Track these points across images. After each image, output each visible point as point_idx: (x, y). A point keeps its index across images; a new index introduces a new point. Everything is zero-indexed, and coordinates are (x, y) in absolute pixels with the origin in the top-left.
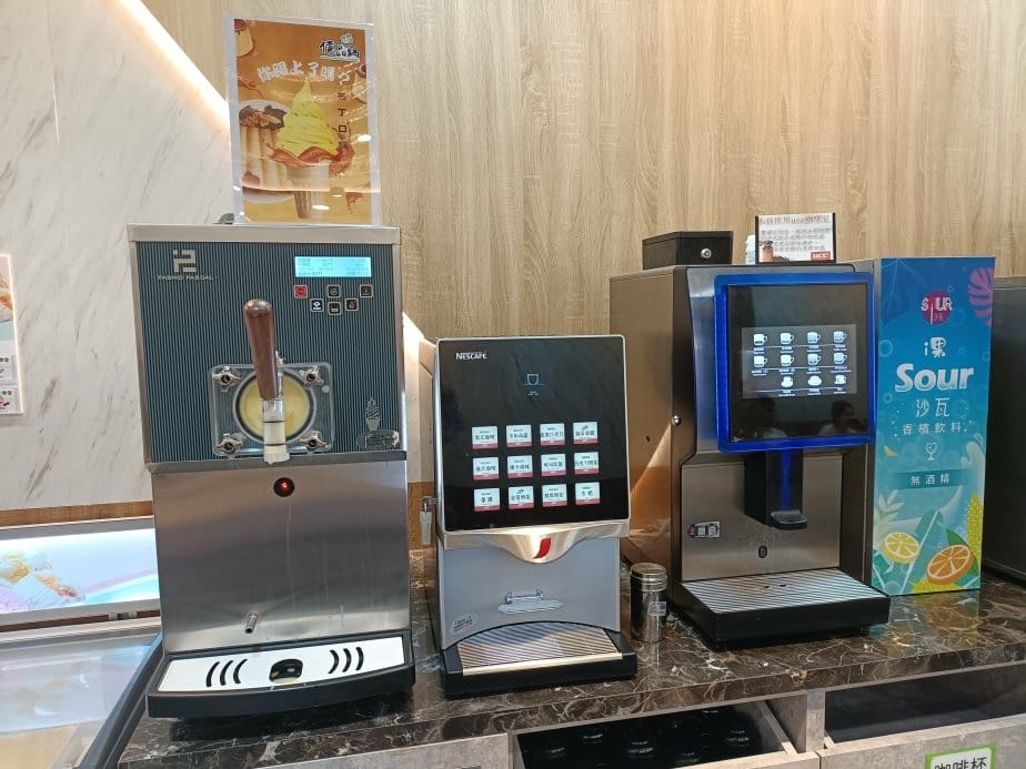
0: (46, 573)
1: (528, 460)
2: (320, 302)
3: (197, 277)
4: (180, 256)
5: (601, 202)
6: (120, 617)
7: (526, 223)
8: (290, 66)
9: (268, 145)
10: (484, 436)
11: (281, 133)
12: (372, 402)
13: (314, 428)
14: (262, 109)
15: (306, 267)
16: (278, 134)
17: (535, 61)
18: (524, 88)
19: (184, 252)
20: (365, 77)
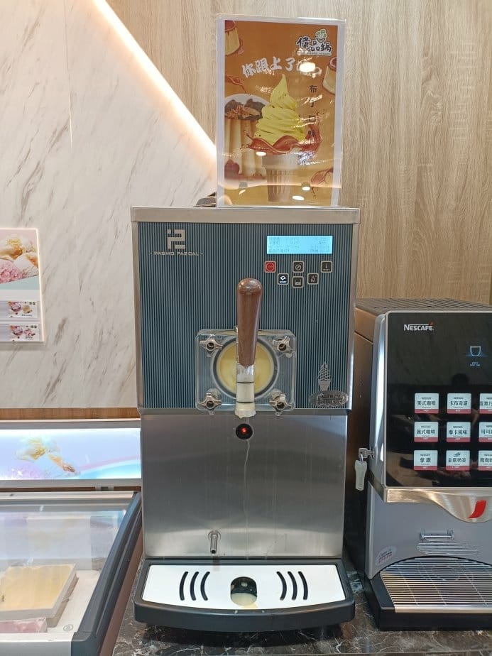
0: (55, 454)
1: (466, 426)
2: (286, 276)
3: (186, 254)
4: (173, 235)
5: (483, 184)
6: (103, 489)
7: (417, 203)
8: (270, 63)
9: (248, 136)
10: (426, 401)
11: (260, 124)
12: (324, 366)
13: (277, 387)
14: (244, 103)
15: (277, 245)
16: (258, 125)
17: (435, 68)
18: (424, 92)
19: (177, 232)
20: (335, 70)
